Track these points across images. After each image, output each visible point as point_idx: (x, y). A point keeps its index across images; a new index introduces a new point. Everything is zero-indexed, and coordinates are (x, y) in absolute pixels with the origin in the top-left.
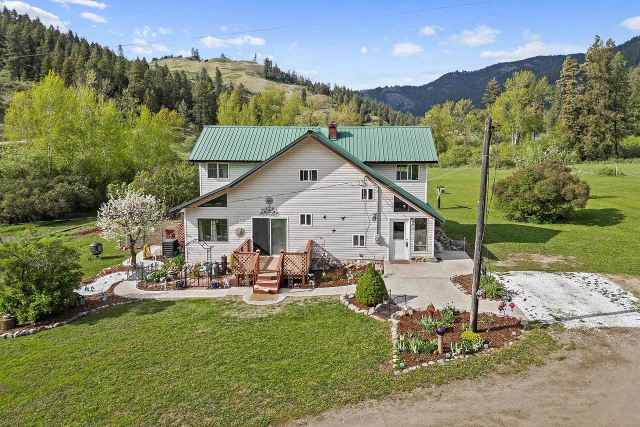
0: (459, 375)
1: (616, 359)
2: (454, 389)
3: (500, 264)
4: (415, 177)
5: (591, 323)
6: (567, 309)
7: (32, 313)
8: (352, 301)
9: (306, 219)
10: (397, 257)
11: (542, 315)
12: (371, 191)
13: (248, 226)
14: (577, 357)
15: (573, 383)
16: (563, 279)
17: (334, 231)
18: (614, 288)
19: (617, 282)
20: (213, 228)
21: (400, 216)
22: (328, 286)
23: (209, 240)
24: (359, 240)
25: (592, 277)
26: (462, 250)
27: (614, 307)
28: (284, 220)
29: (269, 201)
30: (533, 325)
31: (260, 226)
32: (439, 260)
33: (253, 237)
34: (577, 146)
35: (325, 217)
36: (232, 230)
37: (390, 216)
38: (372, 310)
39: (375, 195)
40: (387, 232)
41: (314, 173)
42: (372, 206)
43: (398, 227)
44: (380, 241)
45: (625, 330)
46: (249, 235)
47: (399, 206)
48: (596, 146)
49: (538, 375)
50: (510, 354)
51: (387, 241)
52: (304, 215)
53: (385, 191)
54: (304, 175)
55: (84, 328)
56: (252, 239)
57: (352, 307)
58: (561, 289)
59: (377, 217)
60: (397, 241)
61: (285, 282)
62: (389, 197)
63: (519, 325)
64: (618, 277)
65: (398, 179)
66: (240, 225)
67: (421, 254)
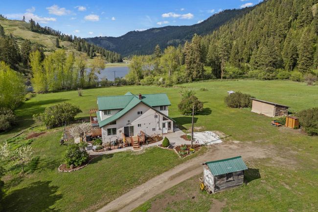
0: (192, 157)
1: (218, 149)
2: (193, 159)
3: (188, 131)
4: (165, 109)
5: (212, 143)
6: (207, 141)
8: (161, 146)
9: (139, 125)
10: (164, 132)
11: (203, 143)
13: (122, 129)
14: (211, 150)
15: (212, 155)
16: (204, 133)
17: (147, 127)
18: (214, 134)
19: (215, 133)
20: (112, 131)
21: (164, 121)
23: (110, 134)
24: (154, 129)
25: (209, 132)
26: (177, 128)
27: (215, 139)
28: (133, 127)
29: (129, 121)
30: (202, 145)
31: (126, 129)
32: (174, 132)
34: (191, 76)
35: (145, 124)
36: (118, 131)
37: (162, 122)
38: (168, 148)
39: (158, 116)
40: (161, 126)
41: (142, 112)
42: (157, 120)
43: (164, 125)
44: (160, 129)
45: (218, 144)
46: (123, 132)
47: (164, 119)
48: (197, 75)
49: (206, 155)
50: (200, 152)
53: (161, 115)
54: (139, 113)
55: (95, 164)
57: (162, 148)
58: (204, 136)
59: (158, 123)
60: (164, 128)
61: (141, 144)
62: (162, 116)
63: (199, 146)
64: (214, 131)
65: (161, 110)
66: (120, 129)
67: (170, 131)
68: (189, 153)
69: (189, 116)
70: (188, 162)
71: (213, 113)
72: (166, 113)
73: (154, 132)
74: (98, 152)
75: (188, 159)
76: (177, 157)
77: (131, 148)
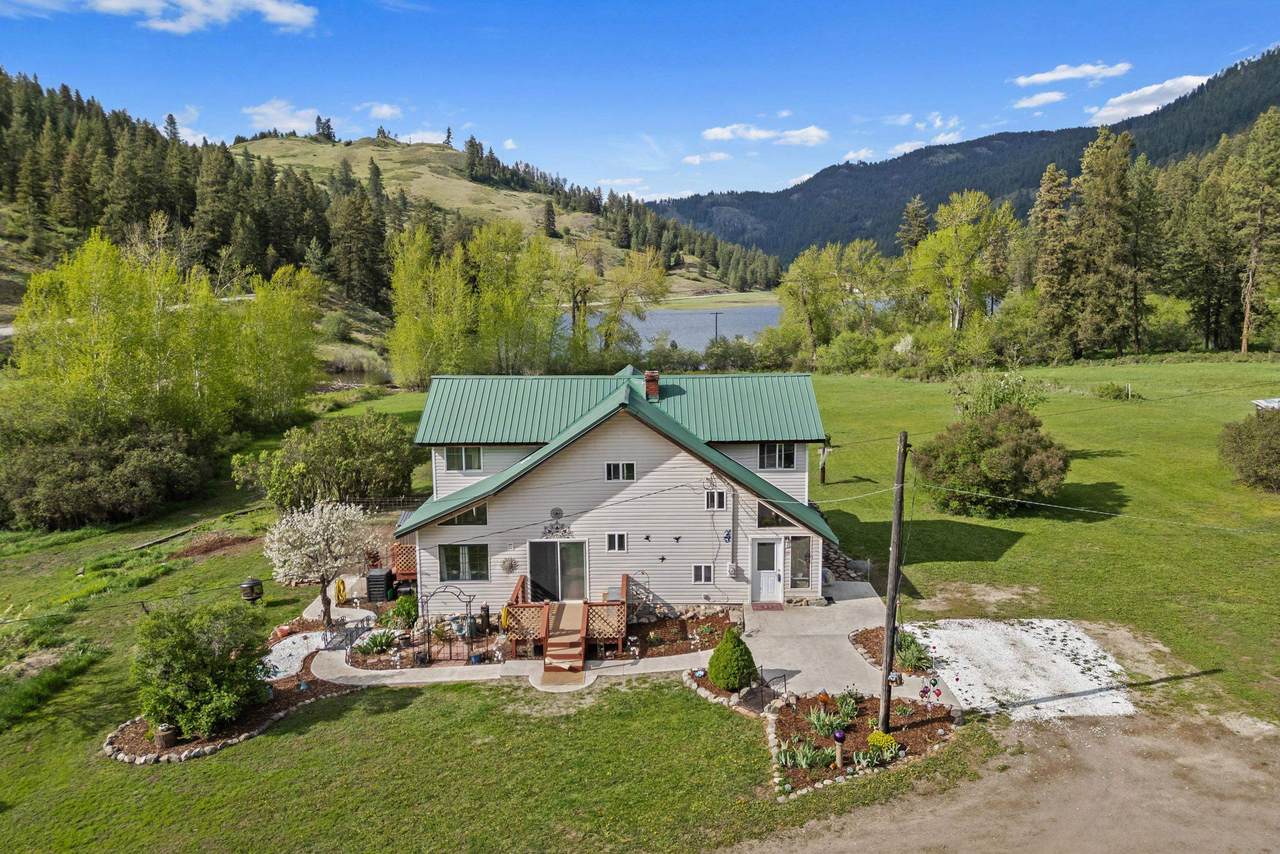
0: (865, 799)
1: (1077, 768)
2: (862, 820)
3: (923, 605)
4: (789, 461)
5: (1049, 711)
6: (1017, 687)
7: (204, 721)
8: (702, 681)
9: (617, 542)
10: (764, 598)
11: (982, 700)
12: (721, 495)
13: (522, 554)
14: (1025, 766)
15: (1015, 805)
16: (1017, 632)
17: (663, 559)
18: (1089, 648)
19: (1095, 637)
20: (464, 559)
21: (768, 534)
22: (660, 654)
23: (456, 578)
24: (703, 574)
25: (1057, 627)
26: (864, 578)
27: (1084, 683)
28: (580, 545)
29: (557, 514)
30: (971, 715)
31: (541, 553)
32: (830, 600)
33: (531, 572)
34: (1066, 331)
35: (647, 538)
36: (495, 562)
37: (751, 533)
38: (735, 698)
39: (729, 501)
40: (747, 560)
41: (630, 467)
42: (724, 519)
43: (765, 556)
44: (738, 574)
45: (1094, 721)
46: (524, 570)
47: (765, 520)
48: (1099, 330)
49: (971, 794)
50: (934, 764)
51: (748, 574)
52: (614, 536)
53: (742, 493)
54: (613, 471)
56: (529, 576)
57: (703, 692)
58: (1009, 653)
59: (731, 536)
60: (764, 573)
61: (593, 649)
62: (749, 504)
63: (948, 718)
64: (1098, 627)
65: (762, 466)
66: (511, 554)
67: (800, 593)
68: (847, 761)
69: (974, 521)
70: (813, 835)
71: (1126, 515)
72: (795, 484)
73: (703, 588)
74: (364, 665)
75: (820, 813)
76: (759, 778)
77: (531, 670)
